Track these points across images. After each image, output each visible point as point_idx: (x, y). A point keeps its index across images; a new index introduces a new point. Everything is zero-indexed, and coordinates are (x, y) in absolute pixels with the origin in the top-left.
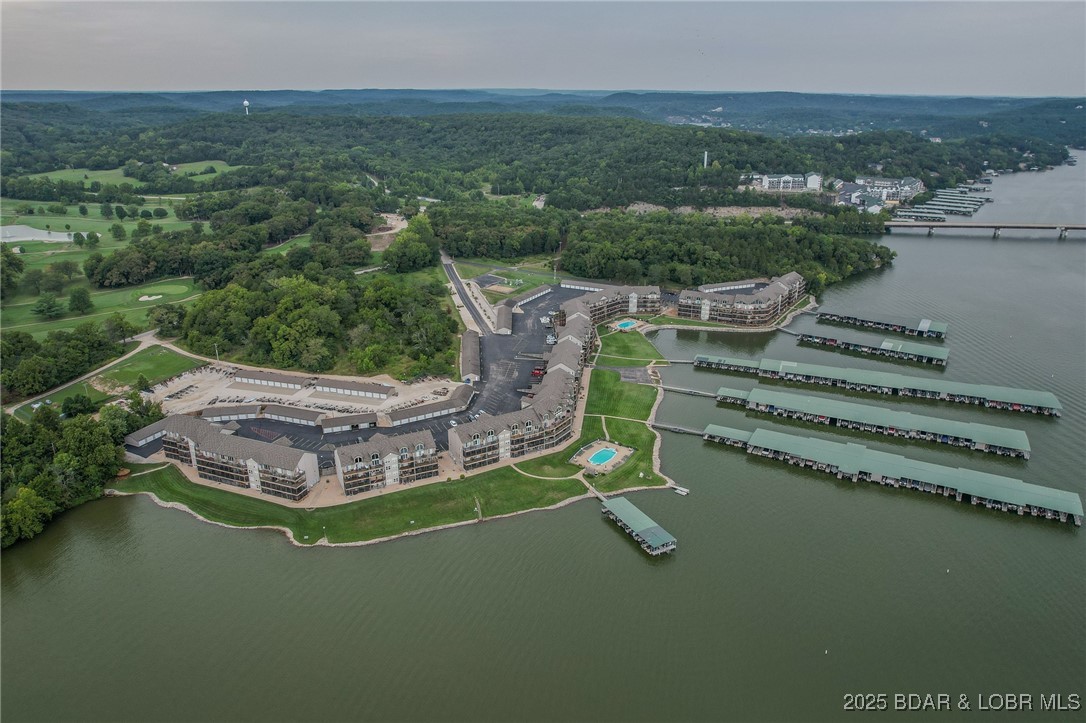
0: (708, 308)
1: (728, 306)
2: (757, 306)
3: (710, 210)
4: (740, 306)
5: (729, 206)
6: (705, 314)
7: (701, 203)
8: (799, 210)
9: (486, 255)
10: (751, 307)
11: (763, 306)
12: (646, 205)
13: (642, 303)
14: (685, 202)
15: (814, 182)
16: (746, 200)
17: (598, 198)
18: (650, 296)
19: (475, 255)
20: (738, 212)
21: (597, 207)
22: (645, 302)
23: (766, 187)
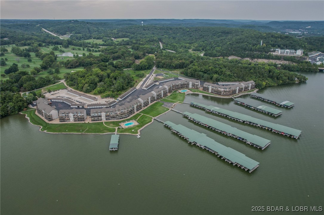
0: (211, 89)
1: (217, 89)
2: (225, 90)
3: (256, 60)
4: (220, 89)
5: (262, 59)
6: (210, 91)
7: (253, 57)
8: (288, 62)
9: (166, 68)
10: (223, 90)
11: (227, 90)
12: (234, 57)
13: (193, 85)
14: (247, 56)
15: (299, 53)
16: (269, 57)
17: (220, 54)
18: (196, 83)
19: (163, 67)
20: (265, 61)
21: (219, 56)
22: (194, 85)
23: (279, 53)
